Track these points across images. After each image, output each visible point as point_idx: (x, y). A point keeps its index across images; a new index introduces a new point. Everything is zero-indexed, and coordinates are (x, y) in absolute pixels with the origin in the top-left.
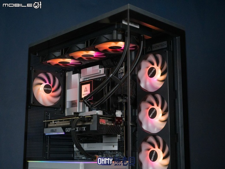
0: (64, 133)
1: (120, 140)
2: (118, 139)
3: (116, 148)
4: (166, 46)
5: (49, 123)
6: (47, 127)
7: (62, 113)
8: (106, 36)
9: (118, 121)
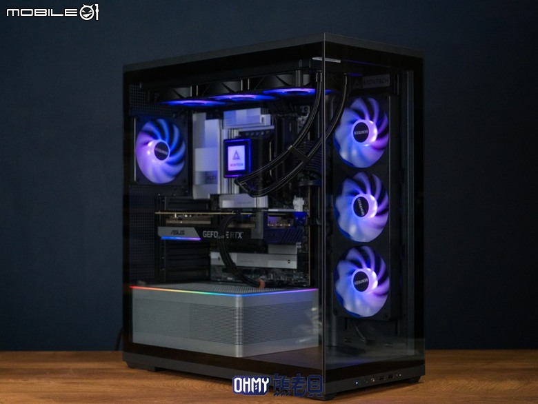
0: (198, 239)
1: (300, 251)
2: (298, 249)
3: (293, 265)
4: (388, 84)
5: (168, 217)
6: (164, 225)
7: (186, 195)
8: (281, 77)
9: (299, 220)
